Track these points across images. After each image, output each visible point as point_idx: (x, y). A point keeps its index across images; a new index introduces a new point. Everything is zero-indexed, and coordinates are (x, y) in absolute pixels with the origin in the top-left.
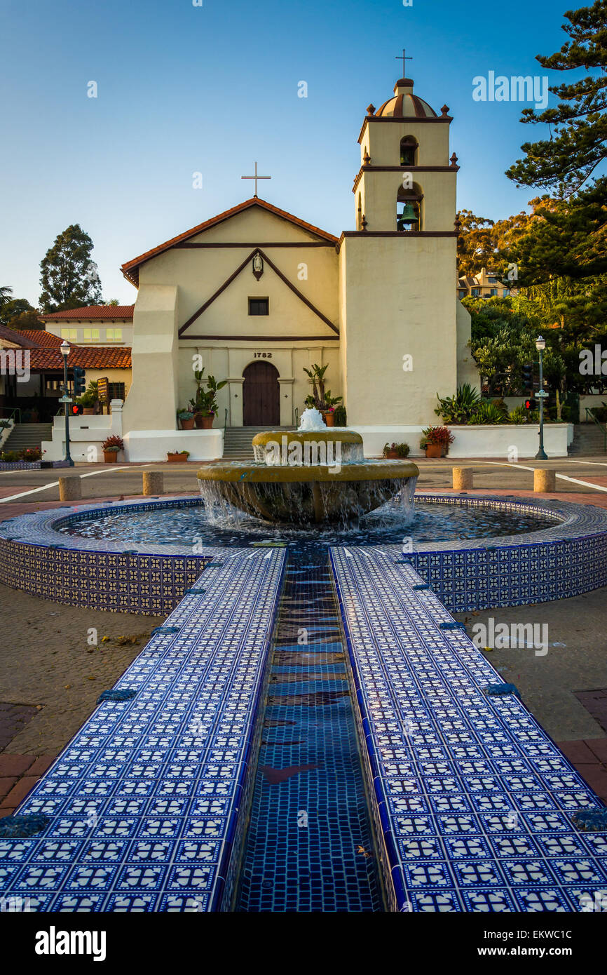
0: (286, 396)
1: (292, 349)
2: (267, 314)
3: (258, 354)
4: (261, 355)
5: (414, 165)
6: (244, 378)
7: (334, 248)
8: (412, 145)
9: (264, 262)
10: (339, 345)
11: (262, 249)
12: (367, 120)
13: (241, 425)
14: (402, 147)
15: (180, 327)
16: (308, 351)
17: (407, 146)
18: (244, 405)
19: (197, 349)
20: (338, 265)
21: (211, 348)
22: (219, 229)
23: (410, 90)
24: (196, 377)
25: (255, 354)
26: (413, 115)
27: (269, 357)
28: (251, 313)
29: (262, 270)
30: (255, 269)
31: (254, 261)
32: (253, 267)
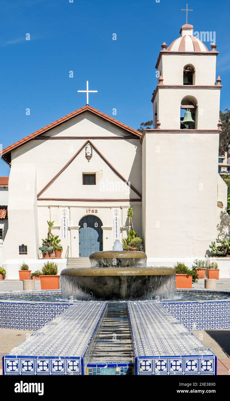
0: (107, 238)
1: (111, 208)
2: (95, 184)
3: (89, 210)
4: (91, 211)
5: (192, 85)
6: (80, 226)
7: (139, 140)
8: (191, 71)
9: (93, 149)
10: (141, 205)
11: (92, 141)
12: (161, 53)
13: (78, 256)
14: (184, 72)
15: (38, 192)
16: (121, 208)
17: (188, 72)
18: (80, 244)
19: (49, 207)
20: (142, 151)
21: (58, 206)
22: (63, 127)
23: (191, 32)
24: (49, 225)
25: (87, 210)
26: (192, 50)
27: (96, 212)
28: (84, 184)
29: (91, 154)
30: (87, 154)
31: (86, 149)
32: (86, 153)
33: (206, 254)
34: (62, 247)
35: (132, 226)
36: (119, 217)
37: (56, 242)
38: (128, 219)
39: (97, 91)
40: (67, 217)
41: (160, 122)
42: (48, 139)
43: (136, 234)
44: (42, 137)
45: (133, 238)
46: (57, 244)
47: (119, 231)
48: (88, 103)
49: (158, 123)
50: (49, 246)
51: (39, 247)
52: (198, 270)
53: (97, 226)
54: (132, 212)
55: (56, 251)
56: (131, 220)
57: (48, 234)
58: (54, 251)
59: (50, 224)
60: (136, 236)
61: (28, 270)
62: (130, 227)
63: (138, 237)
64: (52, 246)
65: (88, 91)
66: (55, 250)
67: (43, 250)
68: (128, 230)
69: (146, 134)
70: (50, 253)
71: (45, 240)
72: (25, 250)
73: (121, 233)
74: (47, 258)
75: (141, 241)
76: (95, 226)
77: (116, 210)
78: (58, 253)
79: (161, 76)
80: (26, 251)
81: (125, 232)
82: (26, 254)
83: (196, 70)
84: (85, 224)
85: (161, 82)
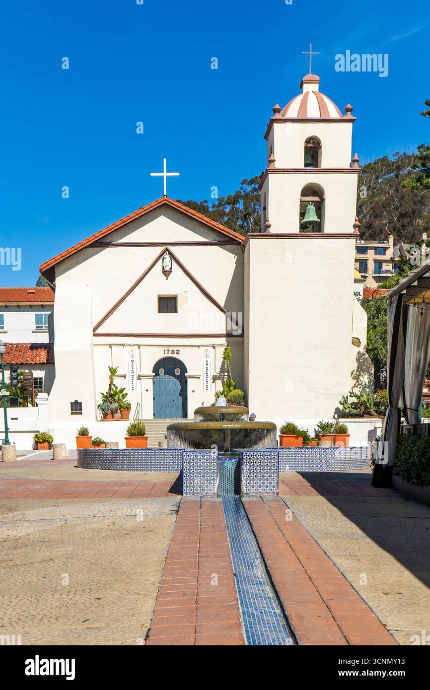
0: (193, 391)
1: (199, 346)
2: (176, 311)
3: (167, 350)
4: (170, 352)
5: (318, 167)
6: (154, 374)
7: (240, 247)
8: (316, 146)
9: (173, 261)
10: (243, 342)
11: (171, 248)
12: (273, 121)
13: (152, 418)
14: (306, 147)
15: (94, 325)
16: (214, 347)
17: (311, 147)
18: (154, 399)
19: (110, 346)
20: (244, 263)
21: (123, 345)
22: (130, 228)
23: (316, 87)
24: (111, 373)
25: (164, 350)
26: (317, 115)
27: (177, 353)
28: (160, 311)
29: (171, 268)
30: (165, 267)
31: (163, 260)
32: (163, 266)
33: (335, 413)
34: (130, 404)
35: (230, 373)
36: (211, 360)
37: (121, 397)
38: (223, 363)
39: (178, 174)
40: (136, 360)
41: (270, 222)
42: (108, 247)
43: (235, 386)
44: (101, 243)
45: (230, 391)
46: (122, 399)
47: (210, 379)
48: (165, 193)
49: (267, 223)
50: (111, 403)
51: (98, 404)
52: (323, 436)
53: (179, 374)
54: (230, 352)
55: (122, 409)
56: (227, 365)
57: (110, 385)
58: (118, 409)
59: (113, 371)
60: (234, 388)
61: (88, 435)
62: (226, 374)
63: (238, 389)
64: (115, 403)
65: (165, 174)
66: (120, 409)
67: (104, 408)
68: (224, 379)
69: (250, 240)
70: (113, 412)
71: (106, 394)
72: (79, 408)
73: (213, 383)
74: (109, 419)
75: (243, 394)
76: (176, 374)
77: (207, 350)
78: (125, 412)
79: (272, 155)
80: (81, 409)
81: (219, 382)
82: (81, 413)
83: (323, 144)
84: (162, 371)
85: (272, 164)
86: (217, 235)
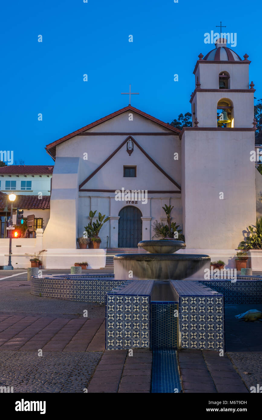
0: (146, 229)
1: (150, 199)
2: (135, 176)
3: (129, 201)
5: (228, 89)
6: (120, 217)
7: (178, 136)
8: (227, 77)
9: (134, 144)
10: (181, 197)
12: (198, 62)
13: (117, 247)
14: (220, 78)
15: (80, 183)
16: (161, 200)
17: (223, 77)
18: (119, 234)
19: (90, 198)
20: (181, 147)
21: (99, 197)
22: (106, 124)
26: (226, 60)
27: (135, 203)
28: (125, 176)
29: (133, 149)
30: (128, 148)
31: (127, 144)
44: (87, 133)
49: (196, 121)
69: (185, 131)
79: (198, 81)
83: (231, 76)
85: (199, 86)
86: (163, 129)
